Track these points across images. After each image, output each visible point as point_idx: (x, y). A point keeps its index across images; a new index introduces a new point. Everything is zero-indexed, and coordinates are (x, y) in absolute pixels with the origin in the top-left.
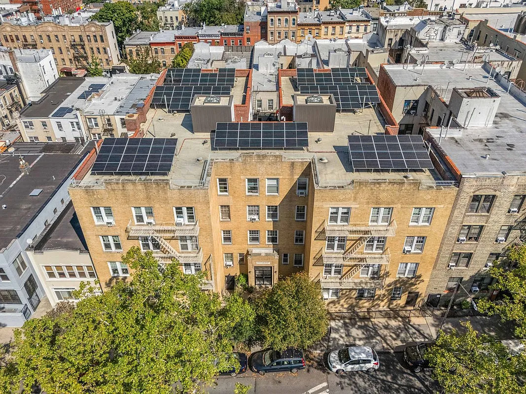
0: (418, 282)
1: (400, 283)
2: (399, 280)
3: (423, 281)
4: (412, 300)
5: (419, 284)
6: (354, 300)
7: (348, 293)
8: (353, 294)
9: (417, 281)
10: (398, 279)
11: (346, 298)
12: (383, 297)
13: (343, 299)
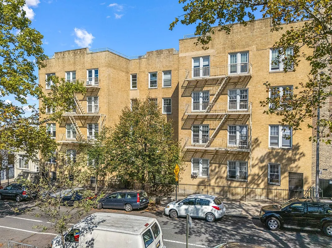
0: (297, 157)
1: (274, 157)
2: (272, 152)
3: (304, 155)
4: (297, 187)
5: (299, 159)
6: (225, 181)
7: (217, 170)
8: (223, 171)
9: (296, 154)
10: (271, 150)
11: (216, 177)
12: (258, 180)
13: (213, 178)
